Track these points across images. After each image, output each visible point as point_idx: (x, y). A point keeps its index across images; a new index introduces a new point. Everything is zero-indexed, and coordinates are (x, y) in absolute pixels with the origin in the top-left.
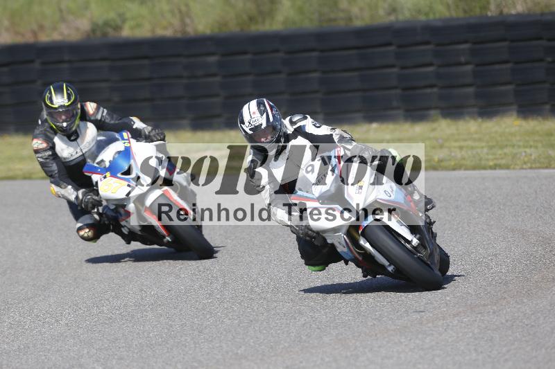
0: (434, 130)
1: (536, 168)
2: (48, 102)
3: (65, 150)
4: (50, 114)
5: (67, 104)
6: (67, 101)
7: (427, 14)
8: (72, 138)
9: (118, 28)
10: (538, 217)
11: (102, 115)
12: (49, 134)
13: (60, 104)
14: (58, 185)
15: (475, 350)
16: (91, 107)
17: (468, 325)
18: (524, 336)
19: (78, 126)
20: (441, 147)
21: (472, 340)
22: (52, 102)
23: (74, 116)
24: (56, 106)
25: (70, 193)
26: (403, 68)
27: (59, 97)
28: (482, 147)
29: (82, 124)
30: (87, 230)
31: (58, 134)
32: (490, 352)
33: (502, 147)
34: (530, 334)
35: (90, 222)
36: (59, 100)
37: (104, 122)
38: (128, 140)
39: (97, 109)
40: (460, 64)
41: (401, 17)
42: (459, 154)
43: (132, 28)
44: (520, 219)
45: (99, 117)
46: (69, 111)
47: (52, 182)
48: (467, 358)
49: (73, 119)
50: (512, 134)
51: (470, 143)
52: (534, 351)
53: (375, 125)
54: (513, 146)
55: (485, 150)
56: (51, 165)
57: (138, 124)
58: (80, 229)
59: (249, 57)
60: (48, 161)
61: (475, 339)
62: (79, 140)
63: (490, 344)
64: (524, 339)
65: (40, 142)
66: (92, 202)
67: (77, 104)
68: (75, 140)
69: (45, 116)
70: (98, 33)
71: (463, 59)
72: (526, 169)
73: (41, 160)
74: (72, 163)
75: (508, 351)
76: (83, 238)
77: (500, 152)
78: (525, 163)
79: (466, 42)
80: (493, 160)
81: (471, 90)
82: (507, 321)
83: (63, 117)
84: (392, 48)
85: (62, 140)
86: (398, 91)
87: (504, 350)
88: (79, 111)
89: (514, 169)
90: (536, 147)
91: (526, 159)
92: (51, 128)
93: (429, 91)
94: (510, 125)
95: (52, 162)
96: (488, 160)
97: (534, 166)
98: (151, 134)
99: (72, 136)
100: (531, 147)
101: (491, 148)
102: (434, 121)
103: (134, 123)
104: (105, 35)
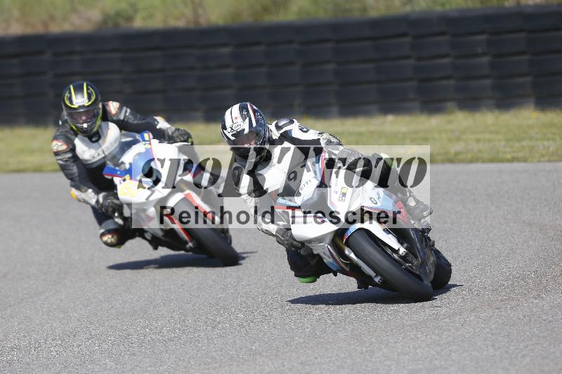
0: (450, 122)
1: (554, 161)
2: (67, 103)
3: (86, 151)
4: (70, 115)
5: (86, 105)
6: (87, 101)
7: (443, 5)
8: (94, 139)
9: (129, 19)
10: (556, 210)
11: (125, 116)
12: (69, 135)
13: (79, 105)
14: (78, 188)
15: (493, 345)
16: (113, 107)
17: (485, 320)
18: (542, 332)
19: (100, 126)
20: (458, 139)
21: (490, 335)
22: (71, 102)
23: (95, 116)
24: (76, 106)
25: (91, 196)
26: (419, 59)
27: (79, 96)
28: (500, 140)
29: (104, 124)
30: (110, 236)
31: (79, 136)
32: (508, 347)
33: (520, 140)
34: (547, 330)
35: (112, 226)
36: (80, 100)
37: (127, 122)
38: (149, 141)
39: (120, 109)
40: (477, 55)
41: (417, 8)
42: (476, 147)
43: (144, 19)
44: (538, 213)
45: (122, 117)
46: (90, 112)
47: (72, 186)
48: (485, 353)
49: (94, 120)
50: (531, 127)
51: (487, 136)
52: (552, 347)
53: (390, 118)
54: (531, 139)
55: (502, 143)
56: (71, 168)
57: (162, 124)
58: (103, 235)
59: (262, 48)
60: (68, 163)
61: (492, 334)
62: (100, 142)
63: (507, 339)
64: (541, 335)
65: (60, 144)
66: (112, 207)
67: (98, 104)
68: (97, 141)
69: (66, 117)
70: (110, 24)
71: (480, 50)
72: (544, 161)
73: (61, 162)
74: (94, 166)
75: (526, 347)
76: (106, 243)
77: (517, 145)
78: (543, 156)
79: (482, 33)
80: (510, 153)
81: (488, 82)
82: (524, 317)
83: (84, 118)
84: (408, 40)
85: (83, 141)
86: (414, 84)
87: (522, 345)
88: (101, 111)
89: (532, 162)
90: (554, 140)
91: (544, 152)
92: (72, 129)
93: (445, 82)
94: (528, 117)
95: (72, 164)
96: (505, 152)
97: (552, 158)
98: (175, 135)
99: (94, 137)
100: (549, 139)
101: (508, 140)
102: (450, 113)
103: (158, 122)
104: (116, 25)
